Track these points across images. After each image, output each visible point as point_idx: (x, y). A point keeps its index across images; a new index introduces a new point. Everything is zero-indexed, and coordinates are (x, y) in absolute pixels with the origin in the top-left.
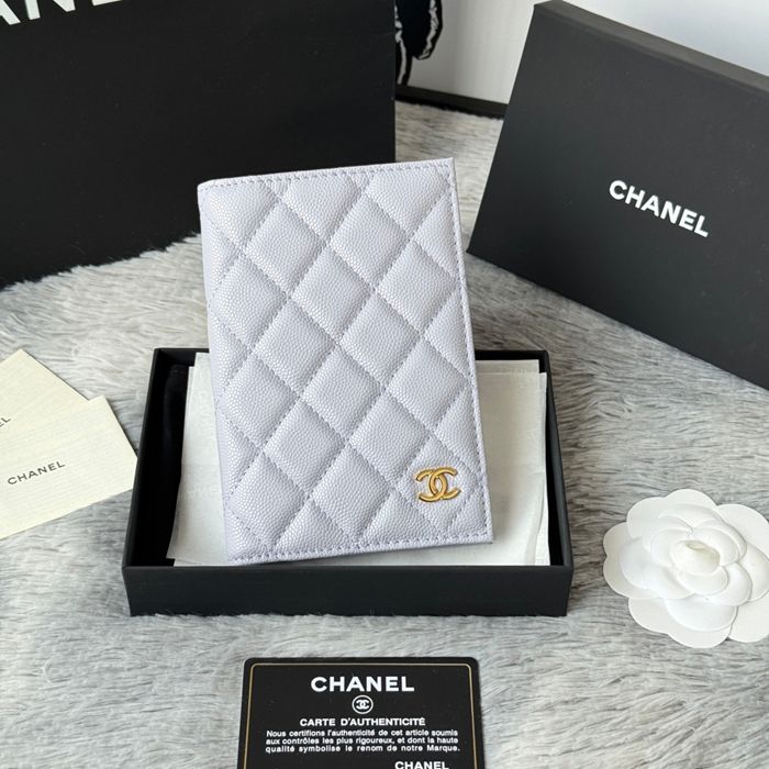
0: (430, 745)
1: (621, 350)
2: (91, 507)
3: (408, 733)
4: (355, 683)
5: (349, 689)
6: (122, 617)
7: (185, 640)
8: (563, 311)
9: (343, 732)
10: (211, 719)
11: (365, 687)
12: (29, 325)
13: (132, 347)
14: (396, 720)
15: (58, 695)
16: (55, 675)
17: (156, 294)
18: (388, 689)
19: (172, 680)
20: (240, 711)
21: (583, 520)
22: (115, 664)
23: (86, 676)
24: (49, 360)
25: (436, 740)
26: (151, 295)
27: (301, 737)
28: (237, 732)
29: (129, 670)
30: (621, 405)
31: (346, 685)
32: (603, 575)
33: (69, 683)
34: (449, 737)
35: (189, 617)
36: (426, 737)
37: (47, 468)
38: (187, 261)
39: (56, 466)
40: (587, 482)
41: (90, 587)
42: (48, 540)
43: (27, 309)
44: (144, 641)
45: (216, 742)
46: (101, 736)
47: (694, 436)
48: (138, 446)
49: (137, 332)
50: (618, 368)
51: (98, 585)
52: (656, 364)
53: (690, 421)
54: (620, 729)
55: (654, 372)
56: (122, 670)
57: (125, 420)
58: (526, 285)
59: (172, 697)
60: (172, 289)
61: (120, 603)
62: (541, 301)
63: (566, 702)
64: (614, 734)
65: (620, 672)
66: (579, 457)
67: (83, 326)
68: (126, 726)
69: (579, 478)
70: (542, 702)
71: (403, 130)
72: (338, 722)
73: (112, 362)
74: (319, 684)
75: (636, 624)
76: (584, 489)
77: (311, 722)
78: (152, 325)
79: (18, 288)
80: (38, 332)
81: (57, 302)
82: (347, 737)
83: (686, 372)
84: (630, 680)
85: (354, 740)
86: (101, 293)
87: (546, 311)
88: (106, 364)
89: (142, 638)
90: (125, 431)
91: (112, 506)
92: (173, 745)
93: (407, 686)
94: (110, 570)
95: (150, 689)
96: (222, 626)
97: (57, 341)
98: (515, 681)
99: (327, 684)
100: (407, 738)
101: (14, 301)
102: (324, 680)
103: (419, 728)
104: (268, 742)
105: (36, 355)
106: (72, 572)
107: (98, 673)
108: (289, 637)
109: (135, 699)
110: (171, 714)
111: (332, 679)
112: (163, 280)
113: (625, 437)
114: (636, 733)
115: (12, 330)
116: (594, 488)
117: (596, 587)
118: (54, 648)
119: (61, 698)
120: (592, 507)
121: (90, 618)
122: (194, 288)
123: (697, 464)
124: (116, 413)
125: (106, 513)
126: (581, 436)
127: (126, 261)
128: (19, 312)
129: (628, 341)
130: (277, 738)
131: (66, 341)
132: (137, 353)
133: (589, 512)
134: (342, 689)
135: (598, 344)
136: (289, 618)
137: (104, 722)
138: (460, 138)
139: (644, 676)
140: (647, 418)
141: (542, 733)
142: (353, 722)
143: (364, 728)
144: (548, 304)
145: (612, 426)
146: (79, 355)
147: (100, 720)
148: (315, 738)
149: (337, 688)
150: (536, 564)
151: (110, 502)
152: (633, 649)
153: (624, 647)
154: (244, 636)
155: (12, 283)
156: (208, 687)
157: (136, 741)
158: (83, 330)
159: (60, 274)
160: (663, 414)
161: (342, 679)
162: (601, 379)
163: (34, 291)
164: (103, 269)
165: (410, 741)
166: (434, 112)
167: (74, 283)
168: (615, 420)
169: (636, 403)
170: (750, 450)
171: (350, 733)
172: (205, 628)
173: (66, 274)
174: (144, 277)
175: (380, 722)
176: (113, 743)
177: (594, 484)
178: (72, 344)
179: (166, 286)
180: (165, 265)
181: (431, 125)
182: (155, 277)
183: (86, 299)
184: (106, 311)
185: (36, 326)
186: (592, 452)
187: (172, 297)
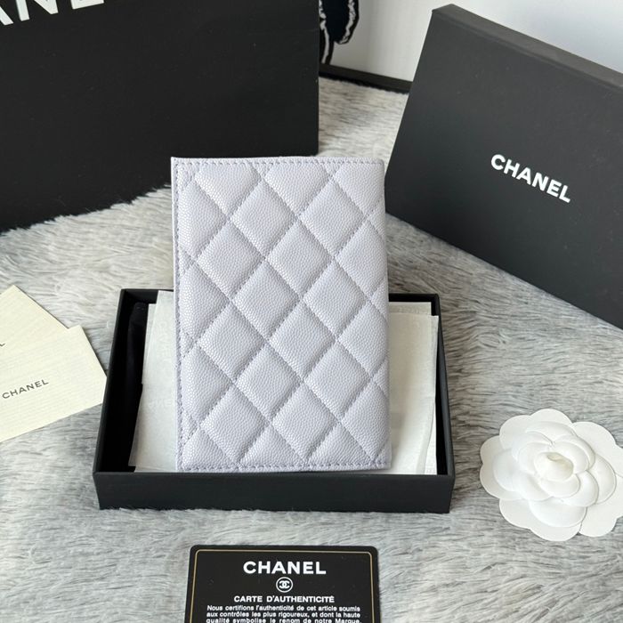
0: (338, 618)
1: (499, 291)
2: (69, 417)
3: (320, 609)
4: (279, 567)
5: (274, 572)
6: (93, 510)
7: (143, 530)
8: (452, 258)
9: (268, 608)
10: (163, 595)
11: (286, 570)
12: (21, 265)
13: (103, 285)
14: (311, 598)
15: (41, 574)
16: (38, 558)
17: (124, 239)
18: (305, 572)
19: (132, 562)
20: (186, 588)
21: (464, 433)
22: (87, 549)
23: (63, 559)
24: (36, 294)
25: (342, 615)
26: (119, 241)
27: (235, 611)
28: (184, 606)
29: (98, 554)
30: (497, 337)
31: (272, 569)
32: (479, 479)
33: (50, 564)
34: (352, 612)
35: (146, 510)
36: (335, 612)
37: (34, 385)
38: (149, 213)
39: (41, 383)
40: (469, 402)
41: (67, 485)
42: (34, 446)
43: (18, 252)
44: (110, 531)
45: (166, 614)
46: (75, 608)
47: (556, 364)
48: (107, 367)
49: (108, 272)
50: (495, 306)
51: (74, 483)
52: (526, 303)
53: (553, 352)
54: (490, 608)
55: (524, 310)
56: (92, 554)
57: (97, 345)
58: (423, 236)
59: (132, 577)
60: (136, 236)
61: (92, 498)
62: (434, 249)
63: (447, 585)
64: (485, 612)
65: (491, 560)
66: (462, 381)
67: (64, 266)
68: (95, 601)
69: (462, 399)
70: (427, 585)
71: (325, 102)
72: (264, 599)
73: (87, 297)
74: (250, 568)
75: (505, 521)
76: (466, 408)
77: (243, 599)
78: (120, 266)
79: (12, 234)
80: (28, 271)
81: (44, 246)
82: (271, 612)
83: (550, 310)
84: (499, 568)
85: (277, 614)
86: (78, 239)
87: (439, 258)
88: (82, 299)
89: (109, 528)
90: (97, 355)
91: (86, 417)
92: (132, 617)
93: (321, 570)
94: (83, 470)
95: (114, 571)
96: (173, 519)
97: (43, 279)
98: (407, 567)
99: (257, 567)
100: (319, 612)
101: (9, 245)
102: (254, 564)
103: (329, 604)
104: (208, 615)
105: (26, 291)
106: (53, 472)
107: (74, 556)
108: (226, 528)
109: (102, 579)
110: (131, 591)
111: (260, 563)
112: (129, 228)
113: (499, 365)
114: (502, 612)
115: (6, 269)
116: (474, 407)
117: (474, 490)
118: (38, 535)
119: (43, 577)
120: (471, 423)
121: (67, 511)
122: (154, 235)
123: (558, 388)
124: (90, 339)
125: (81, 423)
126: (463, 364)
127: (99, 212)
128: (12, 254)
129: (504, 283)
130: (215, 611)
131: (51, 278)
132: (108, 290)
133: (470, 427)
134: (268, 572)
135: (480, 286)
136: (227, 512)
137: (78, 598)
138: (372, 109)
139: (510, 564)
140: (518, 348)
141: (427, 610)
142: (277, 599)
143: (285, 604)
144: (440, 251)
145: (489, 355)
146: (61, 290)
147: (75, 595)
148: (246, 612)
149: (264, 571)
150: (426, 474)
151: (85, 414)
152: (501, 542)
153: (495, 540)
154: (191, 527)
155: (7, 230)
156: (160, 569)
157: (103, 612)
158: (64, 269)
159: (46, 222)
160: (531, 345)
161: (269, 563)
162: (482, 315)
163: (24, 237)
164: (81, 218)
165: (322, 615)
166: (352, 87)
167: (57, 230)
168: (492, 350)
169: (509, 336)
170: (600, 377)
171: (274, 608)
172: (158, 521)
173: (51, 222)
174: (114, 225)
175: (298, 599)
176: (85, 614)
177: (473, 404)
178: (55, 281)
179: (131, 234)
180: (130, 215)
181: (349, 98)
182: (123, 226)
183: (66, 243)
184: (82, 253)
185: (26, 266)
186: (472, 377)
187: (136, 242)
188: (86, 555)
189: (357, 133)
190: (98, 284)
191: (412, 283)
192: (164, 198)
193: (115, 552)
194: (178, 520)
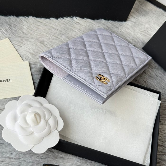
12: (12, 31)
13: (41, 49)
17: (52, 33)
24: (15, 44)
37: (6, 81)
38: (63, 25)
39: (9, 81)
43: (13, 25)
49: (43, 44)
60: (57, 33)
67: (28, 36)
73: (34, 51)
78: (48, 43)
79: (12, 17)
80: (14, 34)
81: (22, 26)
86: (36, 27)
88: (32, 51)
90: (32, 75)
97: (19, 39)
101: (10, 22)
105: (12, 41)
107: (5, 157)
112: (54, 29)
115: (6, 30)
122: (63, 34)
124: (31, 68)
127: (45, 19)
128: (10, 25)
131: (22, 40)
132: (42, 51)
138: (148, 10)
144: (162, 73)
146: (25, 46)
155: (10, 15)
158: (28, 38)
159: (25, 17)
163: (16, 20)
164: (38, 19)
167: (29, 21)
173: (27, 17)
174: (49, 26)
177: (163, 137)
178: (23, 41)
179: (55, 31)
180: (56, 24)
181: (141, 4)
182: (53, 27)
183: (31, 28)
184: (36, 33)
185: (14, 32)
186: (164, 126)
187: (56, 35)
188: (10, 158)
189: (141, 18)
190: (39, 48)
191: (150, 83)
192: (69, 21)
193: (21, 160)
194: (48, 154)
